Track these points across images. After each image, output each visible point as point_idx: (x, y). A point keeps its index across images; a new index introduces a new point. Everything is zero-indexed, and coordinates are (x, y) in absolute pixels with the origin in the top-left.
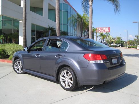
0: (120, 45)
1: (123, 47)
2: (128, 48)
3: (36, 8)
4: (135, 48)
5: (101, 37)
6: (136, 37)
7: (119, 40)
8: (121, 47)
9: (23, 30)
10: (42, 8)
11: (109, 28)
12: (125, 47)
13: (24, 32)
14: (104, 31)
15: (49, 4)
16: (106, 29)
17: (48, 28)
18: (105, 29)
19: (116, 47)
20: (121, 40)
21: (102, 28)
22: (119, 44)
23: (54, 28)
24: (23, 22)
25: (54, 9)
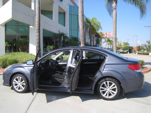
0: (128, 51)
1: (131, 53)
2: (138, 54)
3: (44, 11)
4: (146, 54)
5: (108, 43)
6: (147, 42)
7: (126, 45)
8: (129, 53)
9: (36, 37)
10: (52, 12)
12: (133, 54)
13: (37, 39)
14: (109, 36)
15: (59, 7)
16: (112, 34)
17: (58, 34)
18: (110, 34)
19: (123, 53)
20: (128, 46)
21: (107, 33)
22: (127, 49)
23: (64, 34)
24: (36, 27)
25: (64, 12)
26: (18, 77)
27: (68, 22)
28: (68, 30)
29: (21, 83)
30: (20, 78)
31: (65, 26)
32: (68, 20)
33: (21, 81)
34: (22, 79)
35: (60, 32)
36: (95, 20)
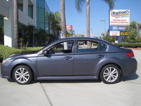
0: (84, 43)
2: (93, 45)
6: (102, 34)
11: (72, 26)
16: (68, 27)
17: (28, 26)
22: (83, 41)
24: (14, 19)
25: (32, 5)
26: (20, 69)
27: (36, 15)
28: (36, 22)
29: (24, 74)
30: (24, 69)
31: (33, 19)
32: (36, 13)
33: (24, 72)
34: (25, 70)
35: (29, 25)
36: (57, 14)
